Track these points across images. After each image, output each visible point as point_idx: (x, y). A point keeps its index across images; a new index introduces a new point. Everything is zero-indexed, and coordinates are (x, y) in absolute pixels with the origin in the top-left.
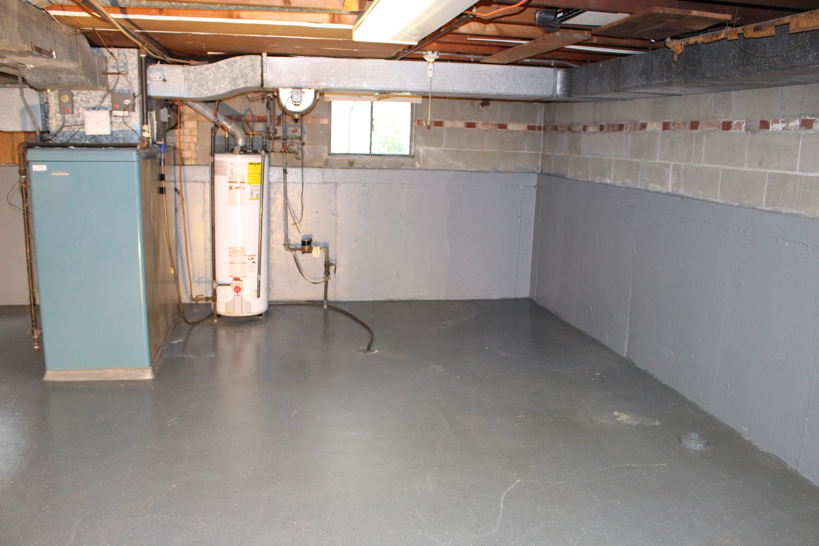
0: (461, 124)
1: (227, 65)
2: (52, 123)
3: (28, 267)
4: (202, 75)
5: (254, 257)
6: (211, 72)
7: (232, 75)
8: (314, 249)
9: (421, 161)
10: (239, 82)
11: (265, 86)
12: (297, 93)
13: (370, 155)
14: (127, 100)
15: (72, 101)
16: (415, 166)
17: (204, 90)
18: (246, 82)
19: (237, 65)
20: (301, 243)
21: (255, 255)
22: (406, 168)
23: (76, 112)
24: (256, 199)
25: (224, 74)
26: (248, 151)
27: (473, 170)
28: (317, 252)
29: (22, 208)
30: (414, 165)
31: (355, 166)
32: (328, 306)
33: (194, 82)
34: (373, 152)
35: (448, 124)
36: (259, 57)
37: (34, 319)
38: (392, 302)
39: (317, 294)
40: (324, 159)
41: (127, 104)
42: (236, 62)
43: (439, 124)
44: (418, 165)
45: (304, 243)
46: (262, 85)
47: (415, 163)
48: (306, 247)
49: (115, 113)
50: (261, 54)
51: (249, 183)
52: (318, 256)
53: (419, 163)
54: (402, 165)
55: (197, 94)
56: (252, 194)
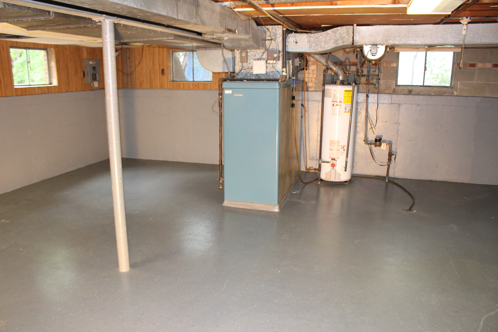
0: (489, 65)
1: (332, 32)
2: (237, 68)
3: (220, 144)
4: (318, 39)
5: (344, 147)
6: (323, 37)
7: (335, 38)
8: (383, 144)
9: (458, 91)
10: (339, 42)
11: (355, 44)
12: (374, 48)
13: (423, 86)
14: (275, 55)
15: (247, 55)
16: (454, 94)
17: (319, 47)
18: (343, 42)
19: (338, 32)
20: (374, 140)
21: (345, 146)
22: (447, 95)
23: (249, 61)
24: (348, 112)
25: (331, 38)
26: (345, 83)
27: (496, 97)
28: (384, 146)
29: (219, 113)
30: (452, 93)
31: (413, 93)
32: (388, 180)
33: (313, 43)
34: (425, 85)
35: (479, 65)
36: (352, 27)
37: (221, 172)
38: (431, 181)
39: (382, 172)
40: (393, 89)
41: (275, 56)
42: (338, 30)
43: (473, 65)
44: (455, 93)
45: (376, 140)
46: (353, 44)
47: (454, 92)
48: (378, 143)
49: (269, 61)
50: (353, 25)
51: (344, 103)
52: (385, 149)
53: (456, 91)
54: (445, 93)
55: (314, 50)
56: (346, 109)
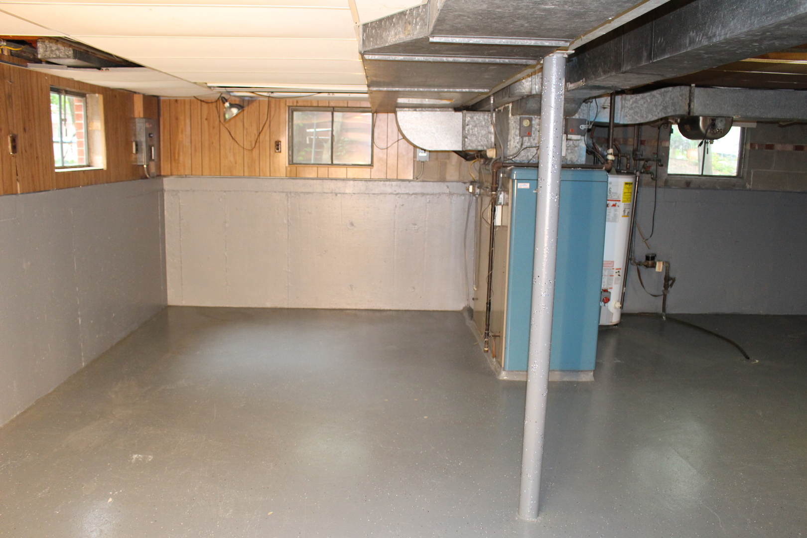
0: (790, 148)
1: (659, 94)
2: (510, 144)
3: (488, 276)
4: (638, 104)
5: (620, 270)
6: (645, 100)
7: (664, 104)
8: (657, 263)
9: (752, 182)
10: (669, 110)
11: (691, 114)
12: (722, 121)
13: (702, 175)
14: (583, 126)
15: (531, 125)
16: (746, 187)
17: (638, 117)
18: (675, 110)
19: (668, 95)
20: (645, 258)
21: (620, 269)
22: (737, 188)
23: (533, 135)
24: (627, 216)
25: (657, 103)
27: (798, 191)
28: (659, 267)
29: (490, 223)
30: (744, 186)
31: (692, 186)
32: (666, 318)
33: (630, 109)
34: (704, 174)
35: (778, 147)
36: (688, 88)
37: (487, 323)
38: (717, 315)
39: (655, 306)
40: (664, 180)
41: (582, 129)
42: (667, 92)
43: (770, 147)
44: (748, 186)
45: (647, 258)
46: (689, 113)
47: (745, 184)
48: (650, 262)
49: (570, 136)
50: (690, 85)
51: (623, 202)
52: (661, 270)
53: (750, 185)
54: (734, 186)
55: (631, 121)
56: (624, 211)
